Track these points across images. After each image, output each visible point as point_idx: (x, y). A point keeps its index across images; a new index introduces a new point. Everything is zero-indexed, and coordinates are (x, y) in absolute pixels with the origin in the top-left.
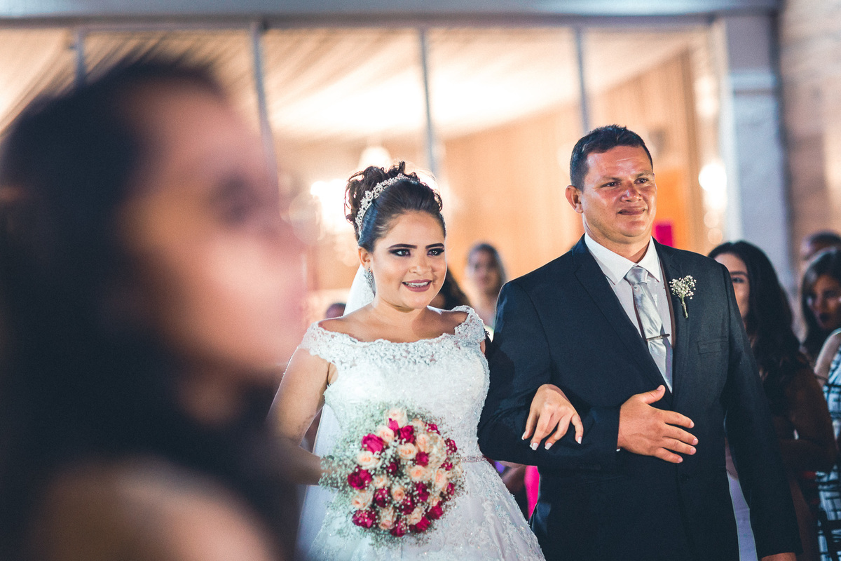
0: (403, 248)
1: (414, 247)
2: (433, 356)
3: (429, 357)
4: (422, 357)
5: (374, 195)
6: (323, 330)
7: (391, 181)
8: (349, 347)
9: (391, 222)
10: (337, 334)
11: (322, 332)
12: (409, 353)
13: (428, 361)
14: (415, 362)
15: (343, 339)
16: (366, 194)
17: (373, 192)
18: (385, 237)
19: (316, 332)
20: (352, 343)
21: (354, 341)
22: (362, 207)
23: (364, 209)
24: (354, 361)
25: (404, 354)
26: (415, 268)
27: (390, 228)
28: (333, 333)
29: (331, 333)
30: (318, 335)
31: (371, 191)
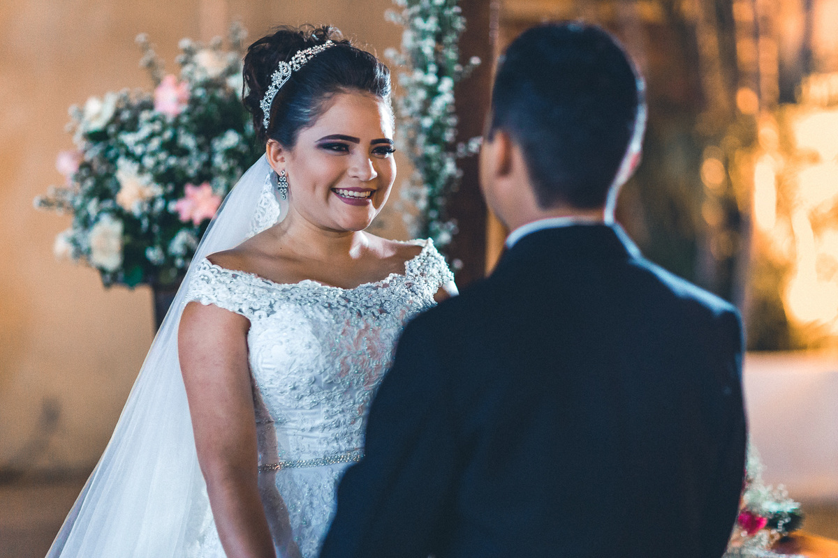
0: (340, 140)
1: (356, 140)
2: (382, 305)
3: (378, 307)
4: (368, 307)
5: (292, 66)
6: (220, 268)
7: (318, 49)
8: (261, 290)
9: (323, 103)
10: (239, 273)
11: (219, 272)
12: (349, 301)
13: (377, 314)
14: (360, 314)
15: (252, 278)
16: (280, 66)
17: (290, 63)
18: (311, 126)
19: (207, 272)
20: (264, 285)
21: (267, 283)
22: (274, 84)
23: (276, 87)
24: (271, 306)
25: (343, 302)
26: (356, 170)
27: (320, 112)
28: (236, 272)
29: (231, 273)
30: (211, 276)
31: (288, 62)
